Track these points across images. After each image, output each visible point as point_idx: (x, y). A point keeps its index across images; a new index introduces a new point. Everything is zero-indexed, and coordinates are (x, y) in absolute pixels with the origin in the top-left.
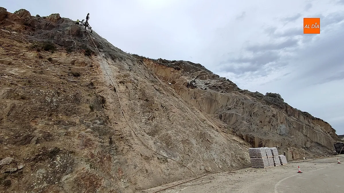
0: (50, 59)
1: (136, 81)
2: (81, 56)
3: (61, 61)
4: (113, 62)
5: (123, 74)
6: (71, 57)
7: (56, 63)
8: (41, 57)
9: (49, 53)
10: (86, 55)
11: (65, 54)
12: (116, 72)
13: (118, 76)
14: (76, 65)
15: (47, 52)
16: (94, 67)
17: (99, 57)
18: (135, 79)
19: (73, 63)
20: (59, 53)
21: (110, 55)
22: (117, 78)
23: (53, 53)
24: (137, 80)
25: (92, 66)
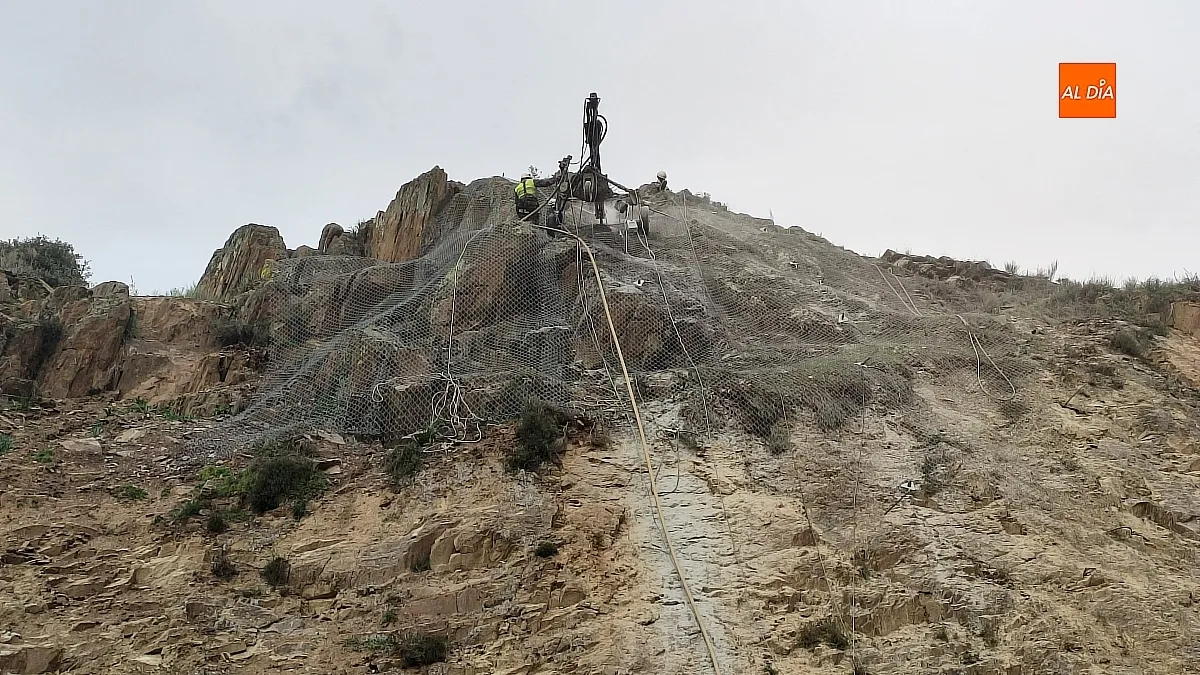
0: (277, 573)
1: (979, 594)
2: (476, 489)
3: (339, 570)
4: (760, 452)
5: (847, 545)
6: (412, 516)
7: (312, 591)
8: (224, 571)
9: (276, 522)
10: (514, 465)
11: (376, 501)
12: (777, 547)
13: (791, 580)
14: (437, 567)
15: (268, 516)
16: (563, 556)
17: (626, 450)
18: (976, 571)
19: (419, 560)
20: (339, 505)
21: (739, 399)
22: (783, 599)
23: (299, 514)
24: (1002, 577)
25: (546, 551)
